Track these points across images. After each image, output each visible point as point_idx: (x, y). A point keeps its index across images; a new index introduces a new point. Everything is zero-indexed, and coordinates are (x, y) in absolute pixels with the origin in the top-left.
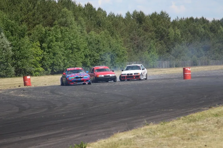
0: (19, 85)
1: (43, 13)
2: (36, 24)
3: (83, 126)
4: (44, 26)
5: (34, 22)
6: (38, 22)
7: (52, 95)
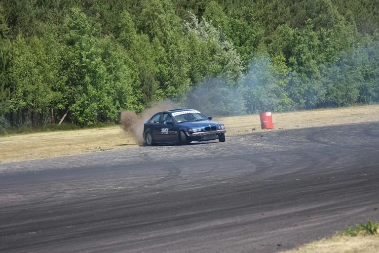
0: (253, 127)
1: (291, 5)
2: (279, 24)
3: (367, 195)
4: (293, 26)
5: (275, 20)
6: (283, 20)
7: (310, 144)
